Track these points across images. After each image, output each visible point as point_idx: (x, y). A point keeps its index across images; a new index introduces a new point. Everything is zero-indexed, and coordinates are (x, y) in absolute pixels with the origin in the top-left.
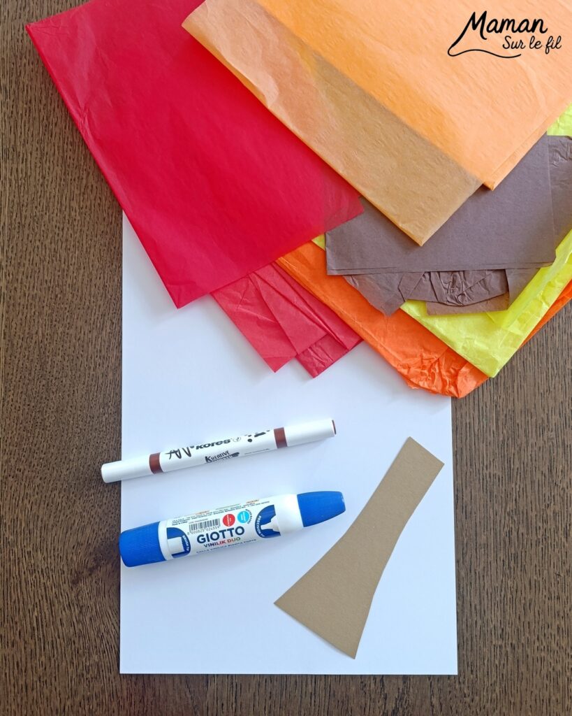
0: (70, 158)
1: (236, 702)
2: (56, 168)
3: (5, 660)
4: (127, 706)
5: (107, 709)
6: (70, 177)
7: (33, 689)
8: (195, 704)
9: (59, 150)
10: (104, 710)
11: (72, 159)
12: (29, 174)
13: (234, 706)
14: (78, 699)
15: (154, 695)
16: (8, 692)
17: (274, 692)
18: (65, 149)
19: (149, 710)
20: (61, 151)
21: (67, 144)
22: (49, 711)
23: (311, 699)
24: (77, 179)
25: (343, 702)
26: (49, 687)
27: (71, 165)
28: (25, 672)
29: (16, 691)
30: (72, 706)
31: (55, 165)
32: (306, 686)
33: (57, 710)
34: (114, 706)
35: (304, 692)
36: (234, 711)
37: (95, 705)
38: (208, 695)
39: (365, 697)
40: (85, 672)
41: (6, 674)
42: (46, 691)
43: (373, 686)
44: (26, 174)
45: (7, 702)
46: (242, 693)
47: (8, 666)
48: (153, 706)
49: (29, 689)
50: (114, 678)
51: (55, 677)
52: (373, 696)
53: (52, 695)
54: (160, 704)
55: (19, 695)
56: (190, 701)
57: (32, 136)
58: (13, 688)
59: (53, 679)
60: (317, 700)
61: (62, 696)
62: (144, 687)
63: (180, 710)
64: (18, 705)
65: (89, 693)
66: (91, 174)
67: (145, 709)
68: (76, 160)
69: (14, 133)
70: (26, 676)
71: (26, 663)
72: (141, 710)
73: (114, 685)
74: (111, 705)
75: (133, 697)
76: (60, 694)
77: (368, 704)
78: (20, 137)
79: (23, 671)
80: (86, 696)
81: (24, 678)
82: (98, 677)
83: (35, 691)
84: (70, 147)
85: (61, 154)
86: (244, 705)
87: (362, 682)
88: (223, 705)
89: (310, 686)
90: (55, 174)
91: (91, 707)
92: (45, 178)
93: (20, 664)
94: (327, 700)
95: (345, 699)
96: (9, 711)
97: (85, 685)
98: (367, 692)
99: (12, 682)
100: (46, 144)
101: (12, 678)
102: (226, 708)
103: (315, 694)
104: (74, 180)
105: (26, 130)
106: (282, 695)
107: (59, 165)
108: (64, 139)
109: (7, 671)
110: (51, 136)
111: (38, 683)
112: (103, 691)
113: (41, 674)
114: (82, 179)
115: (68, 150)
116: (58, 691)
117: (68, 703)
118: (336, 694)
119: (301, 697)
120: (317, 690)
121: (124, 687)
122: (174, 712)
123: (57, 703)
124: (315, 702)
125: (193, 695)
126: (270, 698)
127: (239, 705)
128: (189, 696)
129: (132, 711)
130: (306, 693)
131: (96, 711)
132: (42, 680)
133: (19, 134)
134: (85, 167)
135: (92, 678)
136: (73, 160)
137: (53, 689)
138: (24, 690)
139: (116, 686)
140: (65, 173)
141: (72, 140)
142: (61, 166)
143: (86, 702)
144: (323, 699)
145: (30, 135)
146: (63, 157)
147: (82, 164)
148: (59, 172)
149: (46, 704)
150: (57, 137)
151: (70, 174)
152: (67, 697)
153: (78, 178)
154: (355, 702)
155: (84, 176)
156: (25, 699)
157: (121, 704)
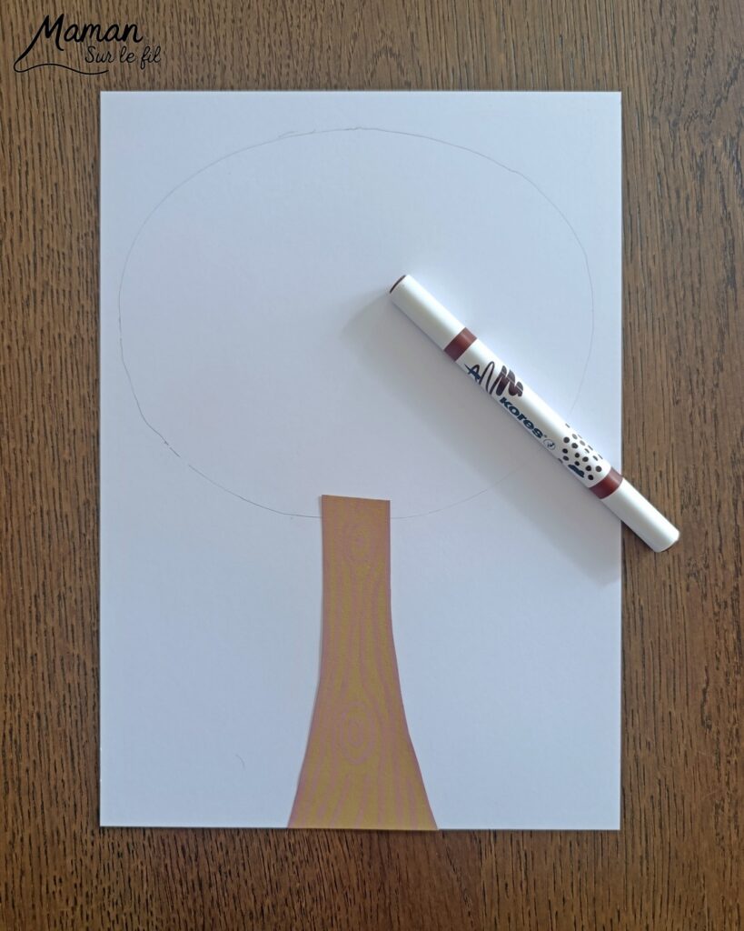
0: (192, 44)
1: (527, 879)
2: (171, 62)
3: (164, 845)
4: (358, 899)
5: (328, 906)
6: (195, 76)
7: (210, 886)
8: (464, 887)
9: (172, 32)
10: (323, 908)
11: (195, 47)
12: (127, 75)
13: (524, 886)
14: (282, 895)
15: (400, 879)
16: (171, 892)
17: (584, 861)
18: (183, 33)
19: (394, 901)
20: (176, 34)
21: (185, 22)
22: (239, 916)
23: (641, 865)
24: (206, 79)
25: (690, 866)
26: (236, 880)
27: (195, 56)
28: (196, 860)
29: (185, 890)
30: (273, 906)
31: (169, 57)
32: (633, 846)
33: (251, 913)
34: (339, 900)
35: (630, 857)
36: (524, 892)
37: (309, 902)
38: (483, 872)
39: (723, 855)
40: (289, 854)
41: (166, 866)
42: (230, 886)
43: (734, 838)
44: (123, 75)
45: (173, 907)
46: (536, 865)
47: (168, 853)
48: (399, 896)
49: (205, 886)
50: (336, 858)
51: (244, 865)
52: (735, 853)
53: (241, 892)
54: (411, 892)
55: (189, 896)
56: (456, 883)
57: (127, 12)
58: (178, 886)
59: (241, 868)
60: (651, 866)
61: (258, 892)
62: (382, 869)
63: (442, 898)
64: (190, 911)
65: (298, 885)
66: (228, 68)
67: (388, 901)
68: (201, 47)
69: (97, 11)
70: (198, 866)
71: (197, 847)
72: (382, 902)
73: (336, 869)
74: (335, 899)
75: (367, 884)
76: (253, 890)
77: (729, 865)
78: (107, 16)
79: (193, 858)
80: (294, 890)
81: (195, 870)
82: (310, 859)
83: (214, 888)
84: (190, 26)
85: (176, 39)
86: (539, 883)
87: (717, 834)
88: (506, 885)
89: (639, 846)
90: (169, 73)
91: (303, 905)
92: (154, 80)
93: (187, 850)
94: (666, 865)
95: (693, 861)
96: (177, 921)
97: (291, 874)
98: (727, 848)
99: (177, 877)
100: (150, 24)
101: (176, 871)
102: (512, 890)
103: (647, 857)
104: (202, 80)
105: (117, 5)
106: (596, 864)
107: (176, 58)
108: (179, 15)
109: (168, 861)
110: (158, 11)
111: (218, 875)
112: (320, 880)
113: (222, 862)
114: (215, 77)
115: (188, 31)
116: (249, 885)
117: (268, 901)
118: (679, 854)
119: (626, 863)
120: (650, 851)
121: (353, 871)
122: (432, 902)
123: (251, 904)
124: (648, 869)
125: (459, 873)
126: (579, 869)
127: (532, 883)
128: (454, 877)
129: (367, 905)
130: (633, 857)
131: (312, 909)
132: (223, 870)
133: (105, 12)
134: (217, 58)
135: (301, 862)
136: (198, 47)
137: (243, 883)
138: (197, 887)
139: (339, 870)
140: (186, 70)
141: (192, 16)
142: (179, 59)
143: (295, 898)
144: (660, 865)
145: (123, 11)
146: (180, 44)
147: (213, 53)
148: (176, 69)
149: (232, 907)
150: (168, 12)
151: (194, 71)
152: (265, 892)
153: (208, 77)
154: (709, 862)
155: (218, 73)
156: (199, 901)
157: (349, 896)
